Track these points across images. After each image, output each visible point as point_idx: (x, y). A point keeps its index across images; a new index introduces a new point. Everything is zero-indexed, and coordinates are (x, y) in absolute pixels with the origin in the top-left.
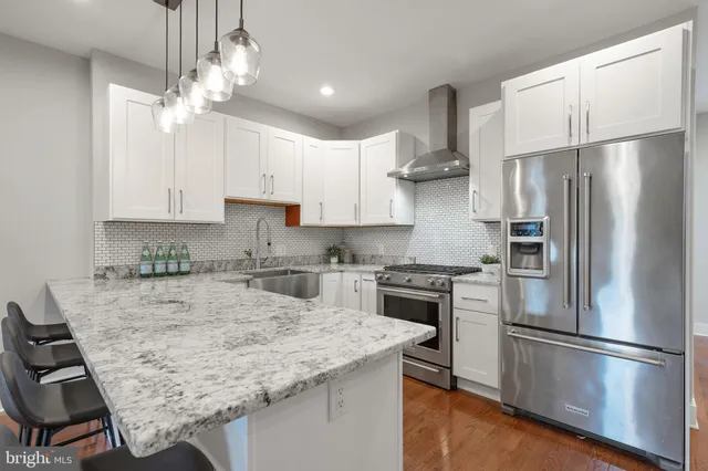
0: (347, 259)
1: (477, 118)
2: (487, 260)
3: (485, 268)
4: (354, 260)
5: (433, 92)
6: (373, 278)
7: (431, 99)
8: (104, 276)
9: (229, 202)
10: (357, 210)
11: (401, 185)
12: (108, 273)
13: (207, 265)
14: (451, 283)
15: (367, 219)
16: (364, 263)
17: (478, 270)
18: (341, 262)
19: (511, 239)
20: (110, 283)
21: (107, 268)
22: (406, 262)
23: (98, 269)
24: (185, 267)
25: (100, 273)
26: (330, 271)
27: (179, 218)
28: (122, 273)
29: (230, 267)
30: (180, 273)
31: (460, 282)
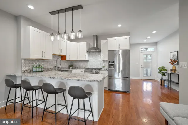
0: (74, 67)
1: (102, 42)
2: (103, 67)
3: (103, 68)
4: (75, 68)
5: (94, 36)
6: (83, 71)
7: (93, 37)
8: (24, 72)
9: (53, 55)
10: (77, 57)
11: (87, 53)
12: (25, 71)
13: (46, 69)
14: (99, 71)
15: (80, 59)
16: (77, 68)
17: (102, 69)
18: (72, 68)
19: (109, 63)
20: (26, 74)
21: (25, 70)
22: (87, 68)
23: (23, 70)
24: (43, 70)
25: (24, 71)
26: (73, 70)
27: (44, 58)
28: (28, 71)
29: (51, 70)
30: (42, 71)
31: (101, 71)
